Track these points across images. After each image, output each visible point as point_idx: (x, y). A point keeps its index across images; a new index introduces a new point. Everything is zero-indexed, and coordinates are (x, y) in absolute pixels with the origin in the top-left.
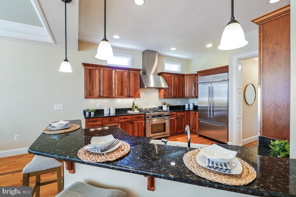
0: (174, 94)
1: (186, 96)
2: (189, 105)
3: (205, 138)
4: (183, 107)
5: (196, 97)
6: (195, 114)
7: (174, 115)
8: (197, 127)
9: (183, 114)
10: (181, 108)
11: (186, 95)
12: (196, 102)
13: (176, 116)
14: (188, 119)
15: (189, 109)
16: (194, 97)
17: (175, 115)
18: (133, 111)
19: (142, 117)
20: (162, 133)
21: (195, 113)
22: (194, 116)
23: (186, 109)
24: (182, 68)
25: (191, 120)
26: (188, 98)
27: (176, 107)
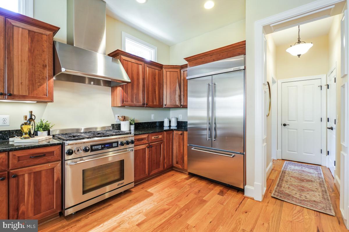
0: (144, 99)
1: (165, 105)
2: (170, 122)
3: (200, 180)
4: (160, 124)
5: (182, 105)
6: (181, 137)
7: (143, 141)
8: (186, 158)
9: (160, 137)
10: (156, 126)
11: (165, 103)
12: (181, 115)
13: (147, 142)
14: (169, 146)
15: (170, 128)
16: (180, 106)
17: (145, 141)
18: (25, 138)
19: (52, 153)
20: (115, 185)
21: (181, 134)
22: (179, 138)
23: (165, 128)
24: (158, 54)
25: (175, 147)
26: (169, 108)
27: (148, 126)
